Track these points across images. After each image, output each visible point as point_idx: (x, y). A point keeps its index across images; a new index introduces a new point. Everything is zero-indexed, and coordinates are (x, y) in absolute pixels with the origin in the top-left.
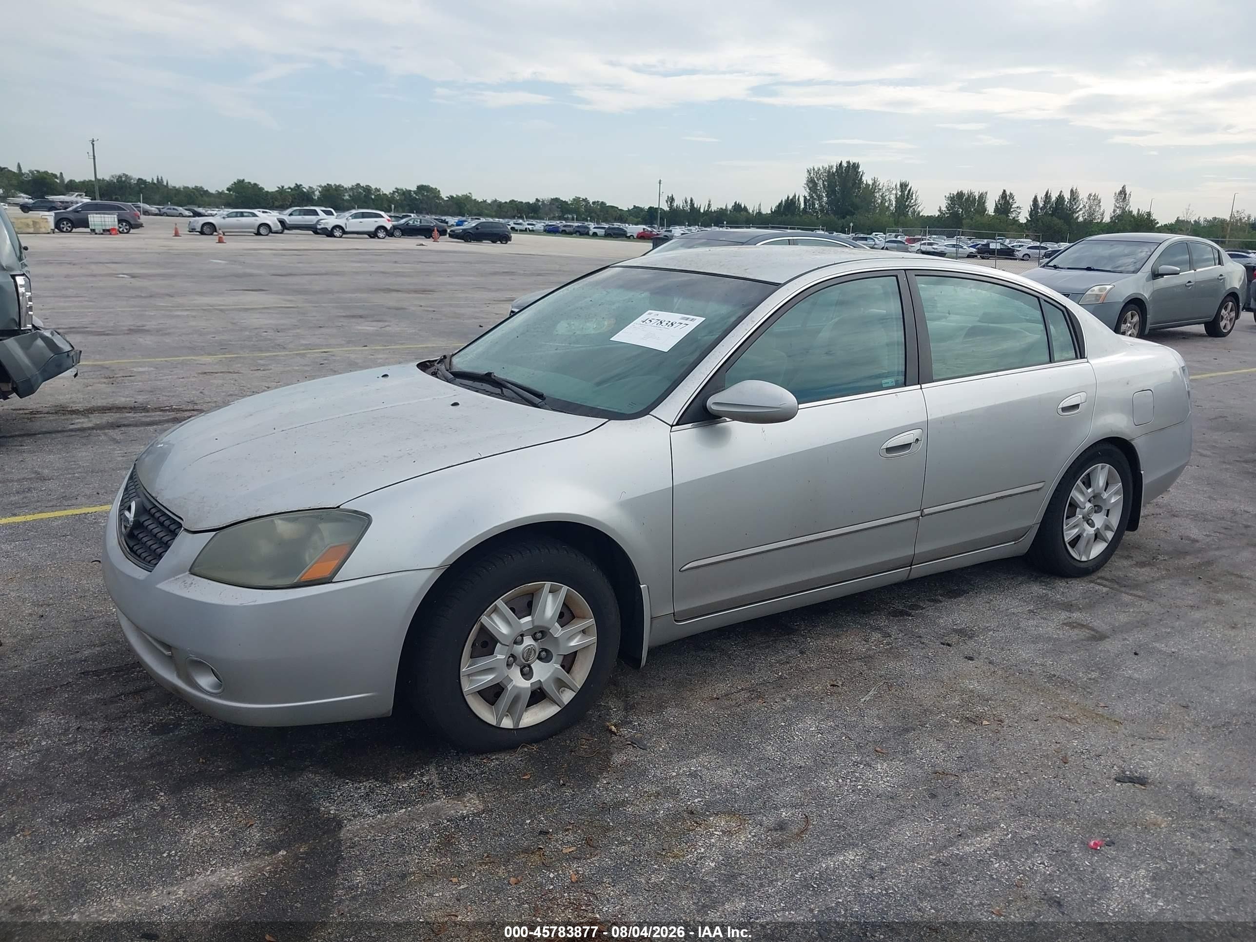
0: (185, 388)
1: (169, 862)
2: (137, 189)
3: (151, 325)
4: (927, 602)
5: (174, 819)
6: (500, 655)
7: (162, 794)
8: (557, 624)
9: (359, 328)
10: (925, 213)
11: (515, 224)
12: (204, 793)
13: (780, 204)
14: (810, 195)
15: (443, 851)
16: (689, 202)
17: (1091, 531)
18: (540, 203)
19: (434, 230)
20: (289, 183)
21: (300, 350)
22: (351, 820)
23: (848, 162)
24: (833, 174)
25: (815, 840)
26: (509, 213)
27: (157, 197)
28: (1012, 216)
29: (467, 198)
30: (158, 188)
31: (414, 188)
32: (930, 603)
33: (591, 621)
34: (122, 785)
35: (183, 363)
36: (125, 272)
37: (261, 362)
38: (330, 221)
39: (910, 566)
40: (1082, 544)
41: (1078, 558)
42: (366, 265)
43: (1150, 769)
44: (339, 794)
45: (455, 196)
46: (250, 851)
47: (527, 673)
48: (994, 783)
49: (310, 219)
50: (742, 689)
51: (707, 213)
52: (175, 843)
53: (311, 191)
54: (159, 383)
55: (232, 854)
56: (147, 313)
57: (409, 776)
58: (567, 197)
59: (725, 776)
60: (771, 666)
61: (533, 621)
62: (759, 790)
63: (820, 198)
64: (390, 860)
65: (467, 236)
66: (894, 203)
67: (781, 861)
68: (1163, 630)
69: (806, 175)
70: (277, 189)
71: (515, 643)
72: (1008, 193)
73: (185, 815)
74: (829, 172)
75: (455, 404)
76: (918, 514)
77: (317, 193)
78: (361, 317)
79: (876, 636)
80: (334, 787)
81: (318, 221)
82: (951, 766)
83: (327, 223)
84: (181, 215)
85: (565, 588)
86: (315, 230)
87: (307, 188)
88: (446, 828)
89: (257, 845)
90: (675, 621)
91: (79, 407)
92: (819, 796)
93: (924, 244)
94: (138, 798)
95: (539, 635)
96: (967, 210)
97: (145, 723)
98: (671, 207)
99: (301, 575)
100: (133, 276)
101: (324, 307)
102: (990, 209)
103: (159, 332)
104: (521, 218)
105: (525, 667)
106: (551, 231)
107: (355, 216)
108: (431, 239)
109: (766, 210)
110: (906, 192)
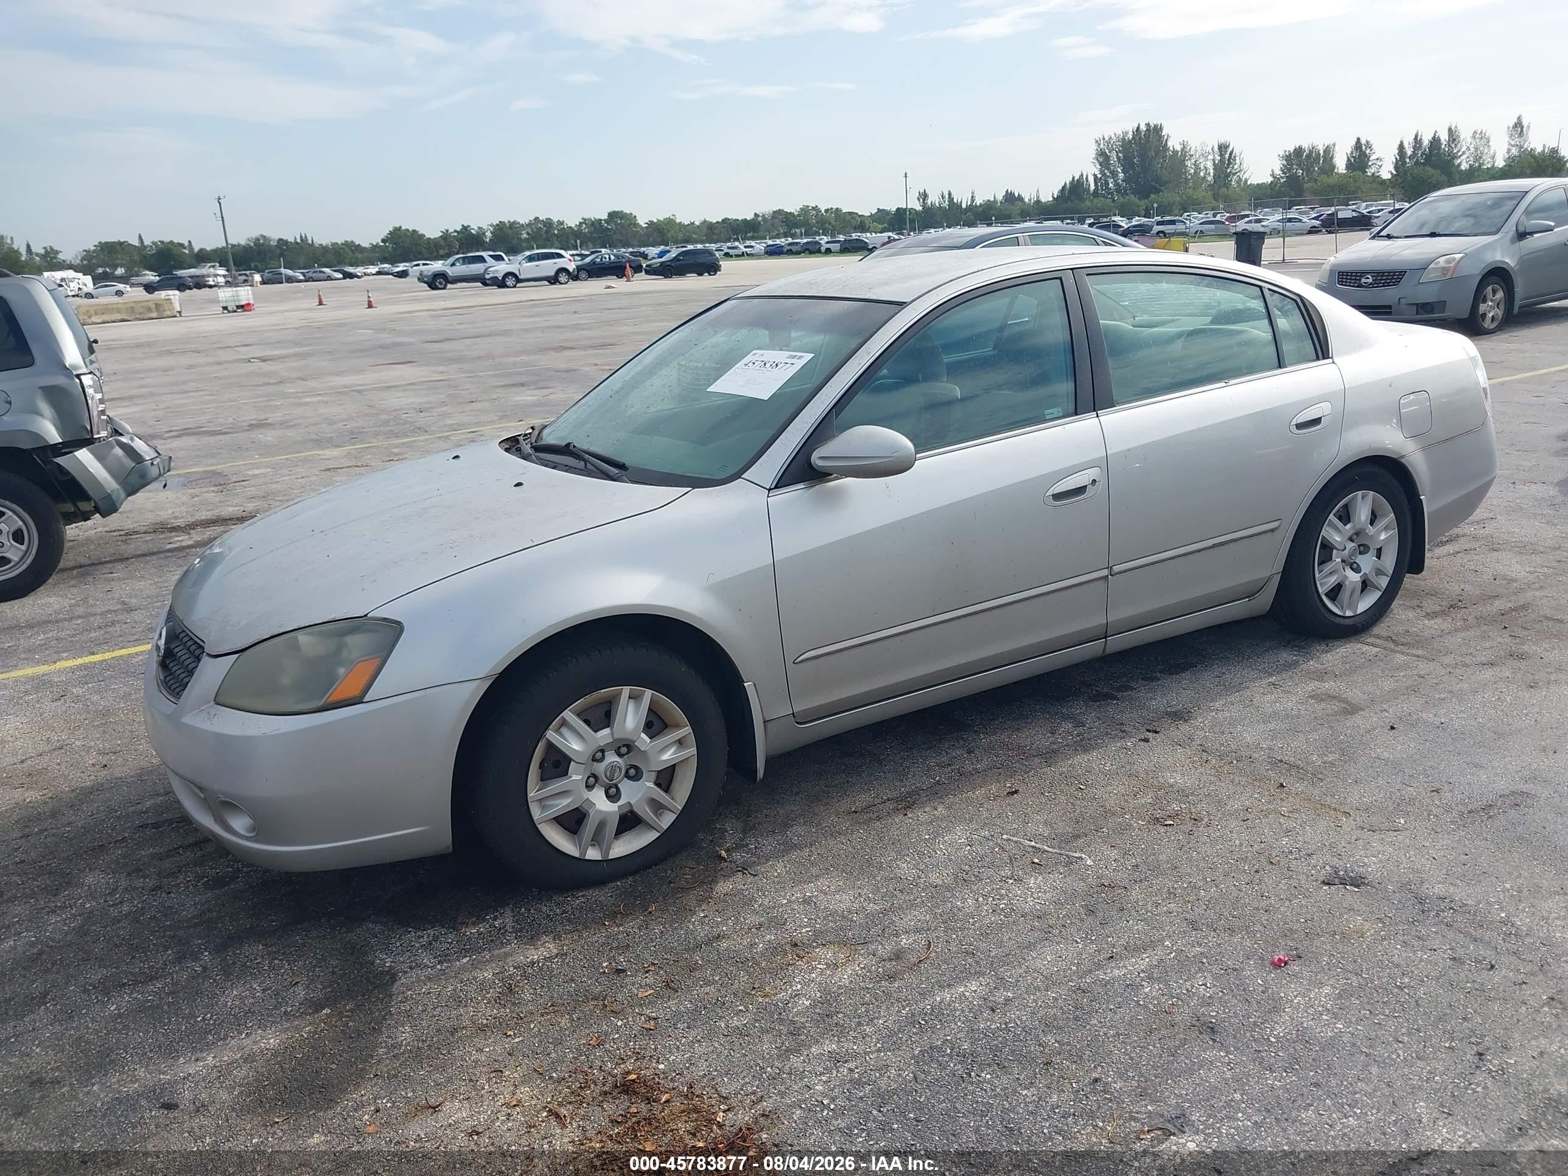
0: (302, 490)
1: (202, 1027)
2: (278, 251)
3: (275, 417)
4: (1140, 681)
5: (215, 980)
6: (576, 776)
7: (207, 953)
8: (643, 735)
9: (518, 398)
10: (1254, 180)
11: (728, 248)
12: (254, 950)
13: (1064, 187)
14: (1102, 172)
15: (503, 1002)
16: (947, 196)
17: (1354, 577)
18: (760, 219)
19: (625, 268)
20: (454, 226)
21: (443, 432)
22: (406, 972)
23: (1148, 125)
24: (1130, 141)
25: (934, 971)
26: (722, 235)
27: (302, 260)
28: (1370, 172)
29: (670, 222)
30: (301, 247)
31: (605, 216)
32: (1143, 682)
33: (688, 730)
34: (165, 946)
35: (305, 460)
36: (254, 356)
37: (396, 450)
38: (500, 269)
39: (1105, 637)
40: (1345, 595)
41: (1340, 613)
42: (538, 319)
43: (1372, 866)
44: (398, 944)
45: (655, 221)
46: (291, 1011)
47: (613, 796)
48: (1172, 894)
49: (476, 268)
50: (888, 800)
51: (971, 208)
52: (213, 1005)
53: (481, 233)
54: (274, 486)
55: (271, 1015)
56: (272, 403)
57: (481, 919)
58: (792, 207)
59: (843, 901)
60: (929, 770)
61: (612, 734)
62: (881, 915)
63: (1114, 174)
64: (442, 1015)
65: (667, 270)
66: (1212, 171)
67: (889, 995)
68: (1437, 696)
69: (1094, 146)
70: (441, 234)
71: (594, 759)
72: (1363, 141)
73: (227, 974)
74: (1124, 139)
75: (519, 484)
76: (1105, 572)
77: (488, 234)
78: (522, 385)
79: (1068, 726)
80: (395, 937)
81: (486, 269)
82: (1121, 877)
83: (497, 271)
84: (329, 278)
85: (648, 693)
86: (483, 280)
87: (476, 229)
88: (511, 977)
89: (300, 1004)
90: (797, 723)
91: (181, 522)
92: (950, 920)
93: (1250, 222)
94: (180, 958)
95: (624, 750)
96: (1308, 170)
97: (199, 877)
98: (924, 205)
99: (327, 696)
100: (263, 360)
101: (481, 377)
102: (1340, 164)
103: (284, 424)
104: (737, 240)
105: (610, 787)
106: (774, 252)
107: (531, 259)
108: (625, 279)
109: (1046, 197)
110: (1227, 156)
